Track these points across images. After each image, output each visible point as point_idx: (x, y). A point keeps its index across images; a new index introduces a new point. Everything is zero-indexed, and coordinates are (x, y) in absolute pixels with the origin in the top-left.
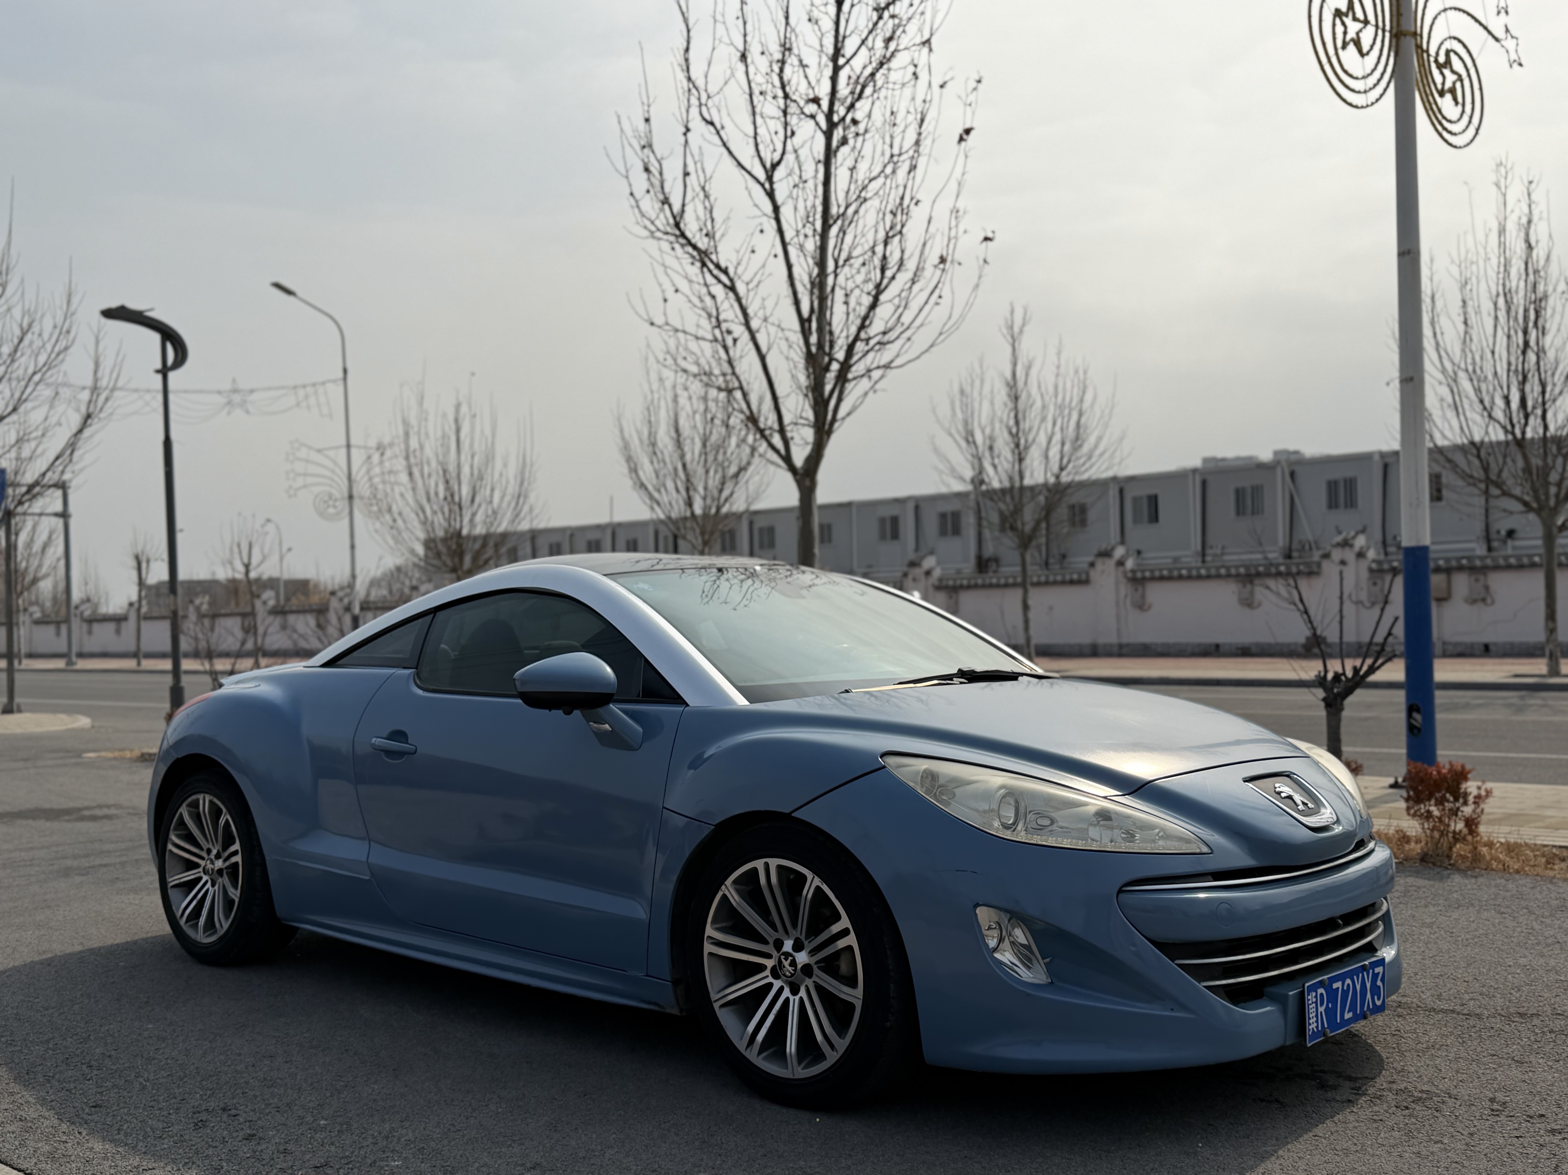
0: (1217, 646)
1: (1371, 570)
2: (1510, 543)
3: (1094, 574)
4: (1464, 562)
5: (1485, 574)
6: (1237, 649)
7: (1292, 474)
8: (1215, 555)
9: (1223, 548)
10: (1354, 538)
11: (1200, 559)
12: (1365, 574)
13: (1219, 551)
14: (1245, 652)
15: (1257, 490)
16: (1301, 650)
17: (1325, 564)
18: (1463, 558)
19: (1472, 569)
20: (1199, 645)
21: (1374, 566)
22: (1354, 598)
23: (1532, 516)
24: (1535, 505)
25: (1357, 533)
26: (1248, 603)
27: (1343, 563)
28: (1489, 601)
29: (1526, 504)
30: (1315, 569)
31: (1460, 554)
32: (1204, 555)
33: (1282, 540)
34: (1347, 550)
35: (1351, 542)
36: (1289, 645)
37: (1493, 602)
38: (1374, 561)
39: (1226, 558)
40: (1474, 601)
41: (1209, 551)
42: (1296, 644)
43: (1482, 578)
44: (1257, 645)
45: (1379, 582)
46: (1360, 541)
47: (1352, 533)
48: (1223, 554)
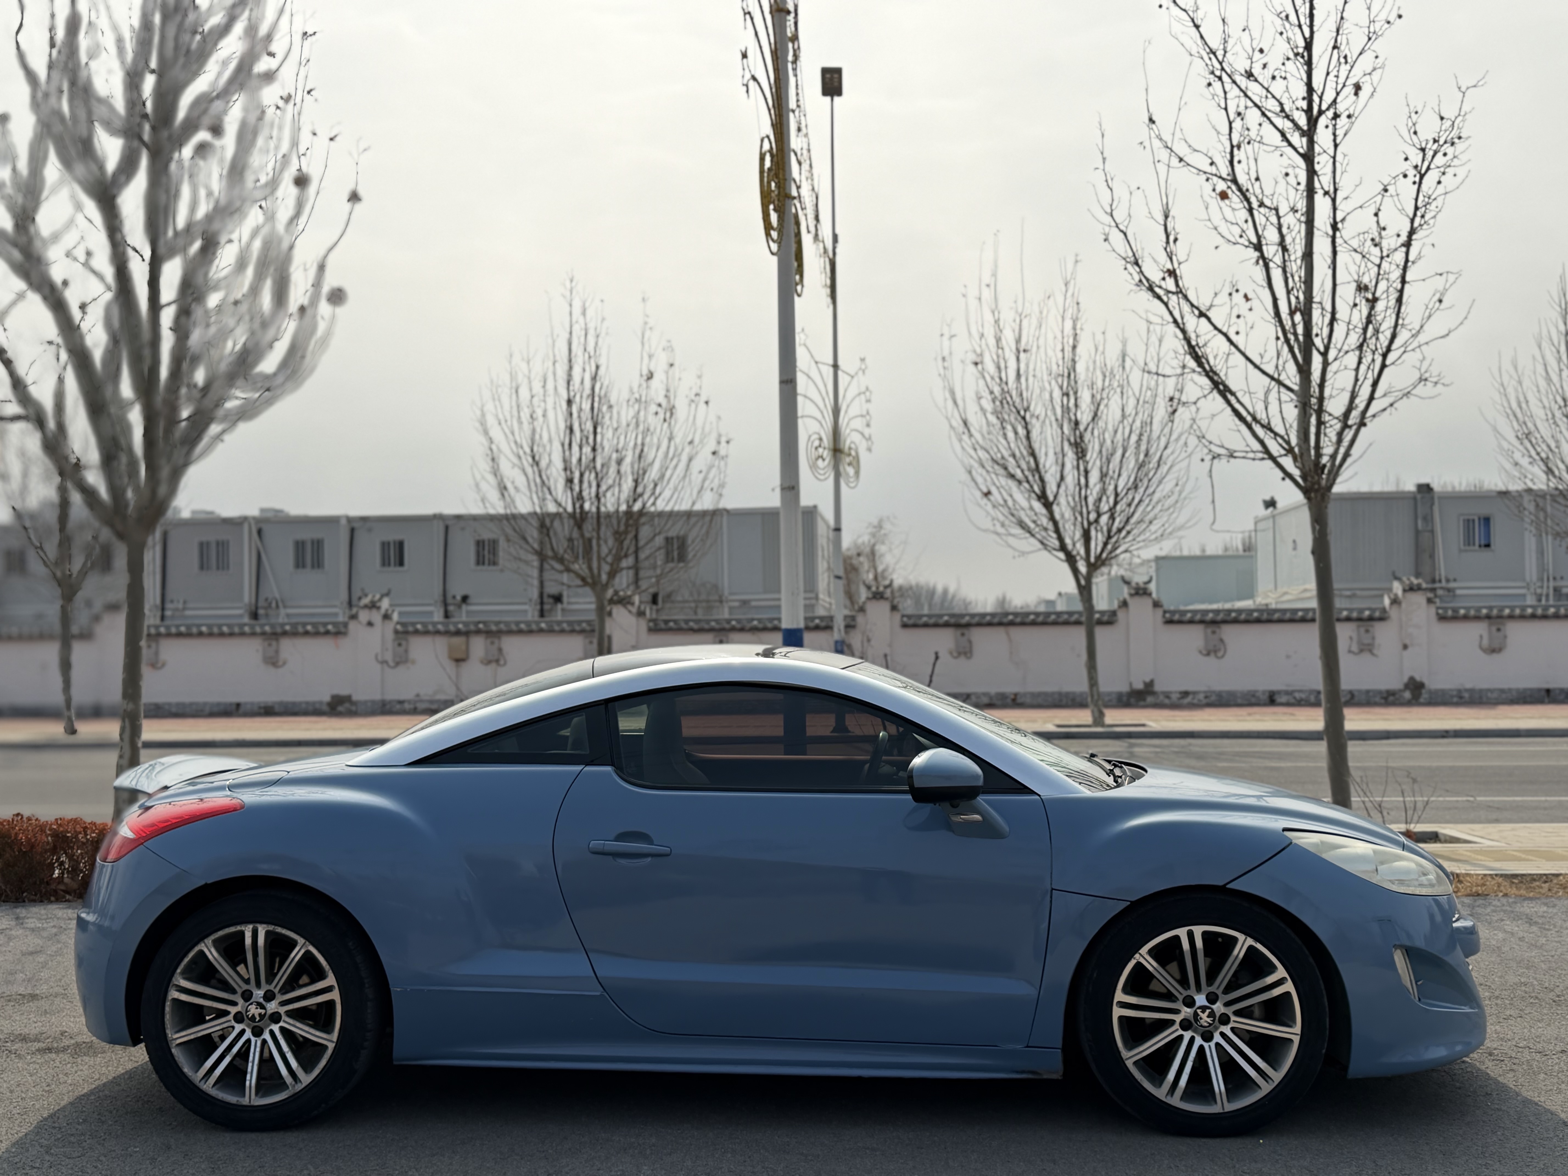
0: (238, 705)
1: (396, 632)
2: (464, 607)
3: (100, 630)
4: (481, 626)
5: (499, 638)
6: (260, 708)
7: (260, 532)
8: (176, 610)
9: (185, 602)
10: (380, 600)
11: (159, 614)
12: (390, 635)
13: (180, 606)
14: (268, 711)
15: (222, 546)
16: (325, 708)
17: (352, 625)
18: (479, 622)
19: (488, 633)
20: (219, 704)
21: (399, 627)
22: (380, 658)
23: (588, 590)
24: (589, 580)
25: (382, 596)
26: (273, 661)
27: (370, 624)
28: (502, 662)
29: (583, 579)
30: (343, 630)
31: (477, 619)
32: (163, 609)
33: (247, 596)
34: (374, 611)
35: (378, 604)
36: (314, 703)
37: (505, 664)
38: (398, 623)
39: (188, 613)
40: (489, 662)
41: (168, 605)
42: (321, 703)
43: (496, 641)
44: (281, 703)
45: (404, 643)
46: (385, 604)
47: (378, 597)
48: (184, 609)
